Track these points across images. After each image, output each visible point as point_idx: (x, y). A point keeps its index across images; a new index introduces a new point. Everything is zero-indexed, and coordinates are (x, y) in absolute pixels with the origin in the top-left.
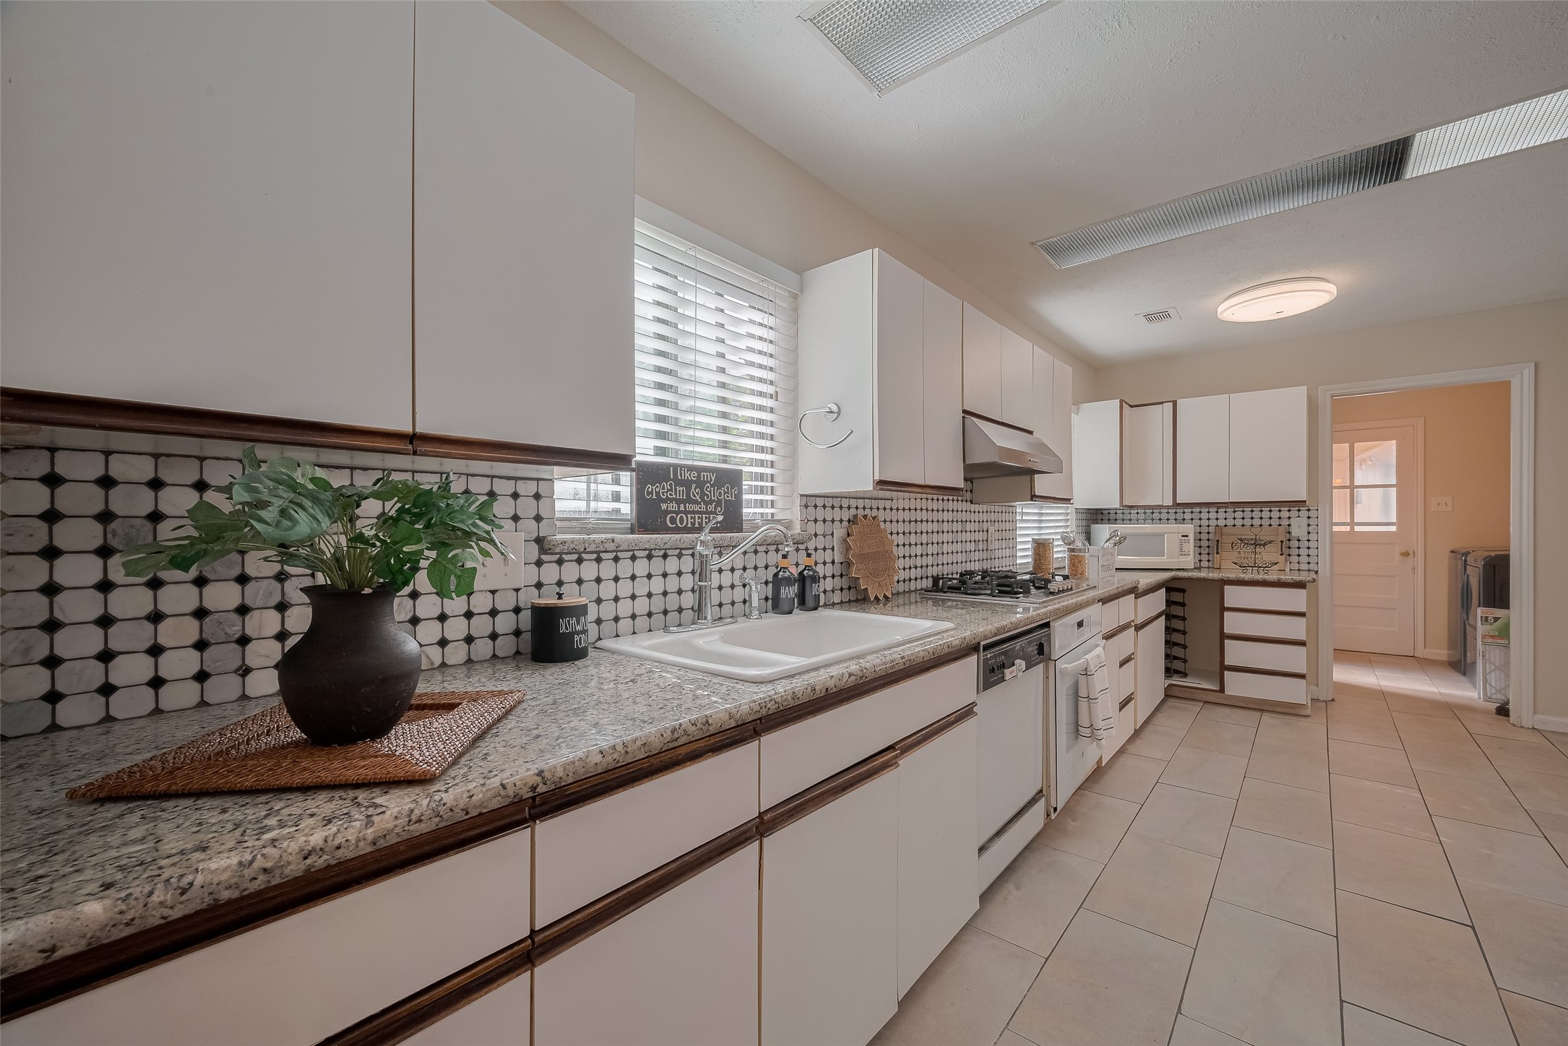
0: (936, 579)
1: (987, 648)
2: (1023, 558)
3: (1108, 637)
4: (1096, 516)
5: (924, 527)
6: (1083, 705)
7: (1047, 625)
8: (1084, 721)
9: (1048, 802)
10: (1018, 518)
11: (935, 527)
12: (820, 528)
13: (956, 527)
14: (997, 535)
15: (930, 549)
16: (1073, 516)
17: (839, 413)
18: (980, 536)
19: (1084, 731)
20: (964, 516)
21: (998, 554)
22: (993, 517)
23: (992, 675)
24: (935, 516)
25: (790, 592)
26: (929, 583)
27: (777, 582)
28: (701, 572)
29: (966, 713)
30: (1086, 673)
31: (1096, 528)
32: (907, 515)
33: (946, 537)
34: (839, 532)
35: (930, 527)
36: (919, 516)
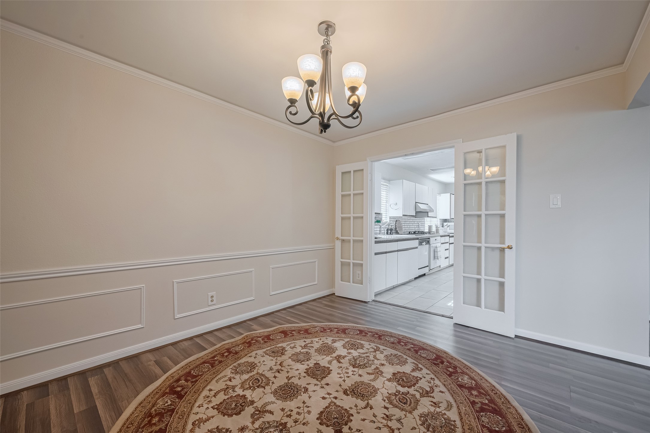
0: (410, 232)
1: (420, 239)
2: (426, 230)
3: (442, 244)
4: (445, 221)
5: (407, 222)
6: (436, 253)
7: (429, 238)
8: (436, 256)
9: (429, 268)
10: (425, 221)
11: (409, 222)
12: (392, 222)
13: (413, 222)
14: (421, 225)
15: (408, 227)
16: (439, 221)
17: (397, 204)
18: (417, 224)
19: (436, 258)
20: (414, 220)
21: (421, 228)
22: (420, 221)
23: (421, 244)
24: (409, 220)
25: (389, 231)
26: (408, 233)
27: (387, 230)
28: (380, 228)
29: (417, 248)
30: (436, 247)
31: (445, 224)
32: (404, 220)
33: (411, 224)
34: (394, 223)
35: (408, 222)
36: (406, 220)
